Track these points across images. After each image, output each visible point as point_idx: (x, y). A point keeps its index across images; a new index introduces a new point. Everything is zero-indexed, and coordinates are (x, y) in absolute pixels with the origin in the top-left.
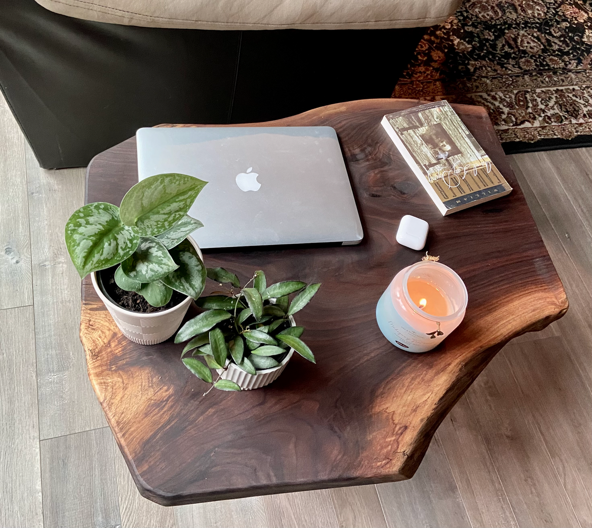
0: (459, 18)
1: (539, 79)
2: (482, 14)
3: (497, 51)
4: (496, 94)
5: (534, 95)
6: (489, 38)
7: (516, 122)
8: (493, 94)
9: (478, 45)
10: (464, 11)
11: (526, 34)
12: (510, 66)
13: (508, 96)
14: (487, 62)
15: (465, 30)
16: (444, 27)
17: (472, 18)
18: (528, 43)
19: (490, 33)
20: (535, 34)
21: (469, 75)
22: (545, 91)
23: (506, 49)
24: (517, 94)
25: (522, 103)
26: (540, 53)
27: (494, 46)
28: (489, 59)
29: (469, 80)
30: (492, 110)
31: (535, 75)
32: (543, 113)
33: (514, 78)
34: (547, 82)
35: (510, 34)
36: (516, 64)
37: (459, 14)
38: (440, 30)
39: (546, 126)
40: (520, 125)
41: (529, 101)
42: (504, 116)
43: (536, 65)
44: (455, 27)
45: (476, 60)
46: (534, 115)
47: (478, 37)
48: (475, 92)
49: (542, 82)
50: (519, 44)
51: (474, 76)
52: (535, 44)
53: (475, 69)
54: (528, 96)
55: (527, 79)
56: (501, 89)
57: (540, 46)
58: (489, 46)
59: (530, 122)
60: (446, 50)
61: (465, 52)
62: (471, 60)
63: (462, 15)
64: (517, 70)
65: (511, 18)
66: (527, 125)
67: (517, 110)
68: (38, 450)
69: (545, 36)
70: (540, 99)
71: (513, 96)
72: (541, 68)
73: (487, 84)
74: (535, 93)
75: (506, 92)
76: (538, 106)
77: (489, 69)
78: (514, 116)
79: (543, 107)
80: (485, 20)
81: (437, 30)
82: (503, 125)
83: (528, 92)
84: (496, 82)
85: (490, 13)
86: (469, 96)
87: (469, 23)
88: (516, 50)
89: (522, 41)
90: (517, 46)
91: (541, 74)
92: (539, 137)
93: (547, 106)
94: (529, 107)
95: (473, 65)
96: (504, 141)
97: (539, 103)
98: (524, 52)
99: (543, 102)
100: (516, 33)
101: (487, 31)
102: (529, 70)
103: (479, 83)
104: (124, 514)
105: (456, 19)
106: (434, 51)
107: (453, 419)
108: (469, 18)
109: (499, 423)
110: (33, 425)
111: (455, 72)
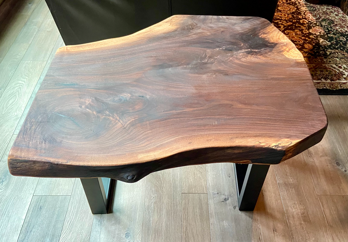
0: (326, 30)
2: (341, 29)
3: (346, 46)
4: (342, 65)
6: (343, 40)
8: (339, 65)
9: (335, 43)
10: (330, 28)
14: (339, 50)
15: (328, 36)
16: (315, 34)
17: (334, 31)
19: (344, 38)
21: (326, 56)
27: (345, 44)
28: (340, 49)
29: (325, 58)
30: (338, 73)
37: (326, 29)
38: (313, 35)
42: (344, 76)
44: (322, 34)
45: (331, 49)
47: (336, 39)
48: (329, 64)
51: (329, 56)
53: (330, 54)
56: (346, 63)
58: (341, 44)
60: (314, 44)
61: (326, 46)
62: (328, 49)
63: (328, 29)
73: (336, 61)
77: (340, 54)
80: (342, 32)
81: (311, 35)
82: (343, 80)
84: (343, 60)
86: (324, 65)
87: (331, 33)
95: (329, 51)
96: (342, 88)
101: (342, 37)
103: (331, 60)
104: (61, 240)
105: (323, 31)
106: (307, 44)
107: (275, 230)
108: (332, 31)
109: (307, 238)
110: (33, 188)
111: (317, 54)
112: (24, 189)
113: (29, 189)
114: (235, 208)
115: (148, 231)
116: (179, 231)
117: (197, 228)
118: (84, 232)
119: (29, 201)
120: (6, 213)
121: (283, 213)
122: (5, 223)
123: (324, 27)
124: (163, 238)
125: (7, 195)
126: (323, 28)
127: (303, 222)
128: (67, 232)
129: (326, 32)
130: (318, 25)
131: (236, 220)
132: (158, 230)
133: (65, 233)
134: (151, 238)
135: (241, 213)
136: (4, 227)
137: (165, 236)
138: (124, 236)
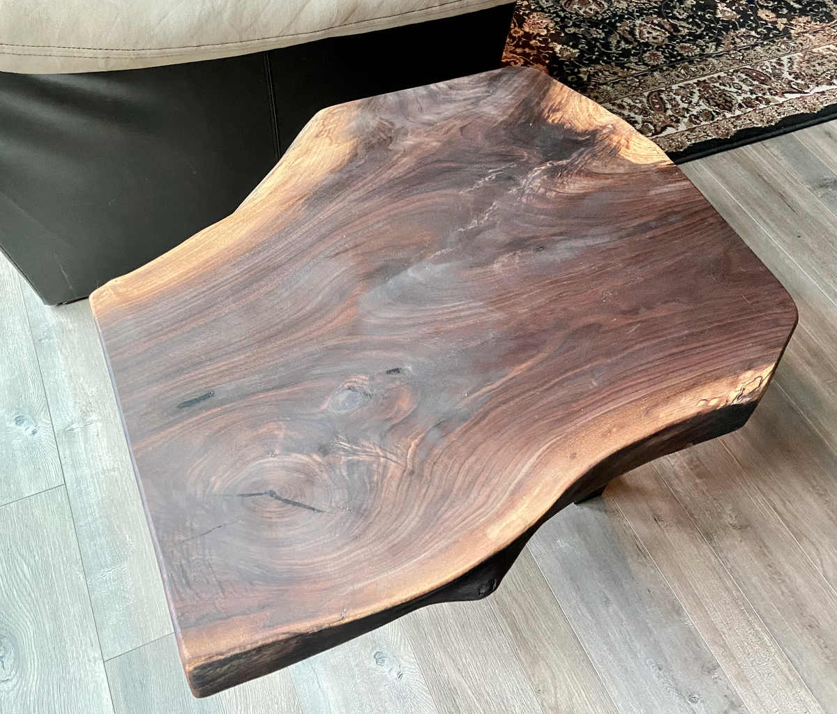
0: (555, 20)
1: (673, 73)
2: (583, 9)
3: (611, 50)
4: (622, 102)
5: (671, 93)
6: (599, 36)
7: (655, 130)
8: (618, 102)
9: (587, 47)
10: (560, 11)
11: (644, 23)
12: (633, 64)
13: (637, 101)
14: (602, 65)
15: (566, 34)
16: (538, 35)
17: (572, 17)
18: (649, 33)
19: (598, 30)
20: (655, 21)
21: (582, 85)
22: (683, 86)
23: (623, 45)
24: (648, 96)
25: (657, 106)
26: (666, 42)
27: (607, 45)
28: (604, 61)
29: (585, 90)
31: (667, 70)
32: (688, 113)
33: (640, 77)
34: (684, 75)
35: (623, 27)
36: (639, 61)
37: (555, 15)
38: (535, 38)
39: (695, 128)
40: (661, 132)
41: (666, 101)
42: (638, 126)
43: (665, 57)
44: (553, 32)
45: (587, 66)
46: (676, 117)
47: (585, 38)
49: (678, 76)
50: (638, 37)
51: (589, 85)
52: (658, 33)
53: (589, 77)
54: (663, 96)
55: (657, 76)
56: (628, 94)
57: (665, 34)
58: (600, 46)
59: (673, 127)
60: (547, 62)
61: (572, 59)
62: (580, 67)
63: (558, 16)
64: (643, 68)
65: (621, 7)
66: (670, 131)
67: (653, 115)
68: (103, 675)
69: (668, 21)
70: (680, 97)
71: (645, 100)
72: (673, 59)
73: (608, 92)
74: (671, 90)
75: (635, 97)
76: (679, 105)
77: (607, 73)
78: (651, 123)
79: (686, 106)
80: (588, 17)
81: (531, 40)
83: (662, 91)
84: (619, 87)
85: (593, 7)
87: (569, 23)
88: (636, 44)
89: (641, 32)
90: (636, 40)
91: (674, 67)
92: (689, 143)
93: (690, 103)
94: (668, 109)
95: (584, 72)
97: (680, 102)
98: (647, 45)
99: (684, 99)
100: (632, 24)
101: (594, 29)
102: (658, 65)
103: (597, 92)
105: (552, 22)
106: (532, 64)
107: (657, 518)
108: (568, 18)
109: (719, 511)
110: (92, 642)
112: (70, 655)
113: (83, 649)
115: (419, 630)
118: (280, 695)
119: (103, 680)
123: (549, 12)
124: (458, 630)
125: (33, 690)
126: (547, 15)
127: (698, 481)
130: (535, 10)
131: (580, 529)
132: (437, 618)
134: (432, 643)
135: (582, 509)
137: (458, 624)
138: (373, 664)
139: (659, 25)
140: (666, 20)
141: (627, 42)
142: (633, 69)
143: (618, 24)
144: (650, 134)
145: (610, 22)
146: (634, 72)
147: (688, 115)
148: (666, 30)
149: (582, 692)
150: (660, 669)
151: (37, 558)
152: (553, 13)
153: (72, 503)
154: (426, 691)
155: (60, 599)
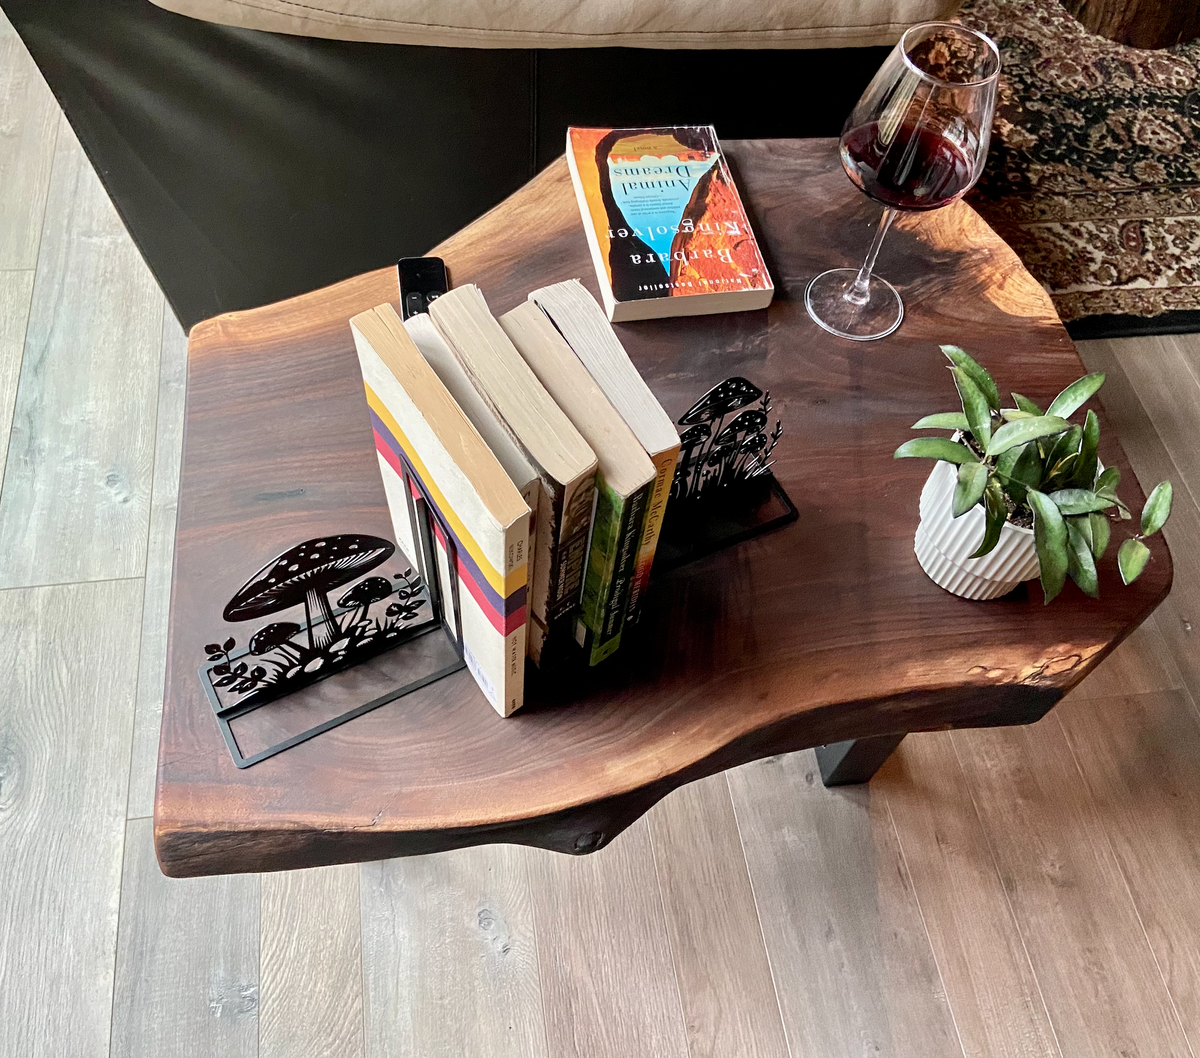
0: (1016, 86)
1: (1172, 200)
2: (1064, 79)
3: (1088, 146)
4: (1081, 225)
5: (1160, 229)
6: (1075, 123)
7: (1118, 278)
8: (1075, 225)
9: (1051, 136)
10: (1027, 74)
11: (1151, 117)
12: (1115, 174)
13: (1104, 230)
14: (1067, 166)
15: (1025, 109)
17: (1042, 87)
18: (1154, 133)
19: (1077, 114)
20: (1170, 118)
21: (1027, 190)
22: (1182, 221)
23: (1109, 143)
24: (1124, 226)
25: (1133, 244)
26: (1177, 151)
27: (1083, 138)
28: (1071, 161)
29: (1028, 198)
30: (1071, 254)
31: (1165, 193)
32: (1177, 263)
33: (1120, 196)
34: (1189, 206)
35: (1115, 117)
36: (1126, 172)
37: (1017, 79)
39: (1180, 288)
40: (1126, 283)
41: (1149, 239)
42: (1094, 267)
43: (1169, 174)
44: (1007, 103)
45: (1044, 162)
46: (1156, 266)
47: (1052, 120)
48: (1039, 221)
49: (1179, 206)
50: (1135, 135)
51: (1038, 191)
52: (1168, 136)
53: (1042, 179)
54: (1146, 230)
55: (1147, 199)
56: (1093, 217)
57: (1179, 139)
58: (1072, 138)
59: (1148, 279)
61: (1024, 149)
62: (1033, 163)
63: (1022, 81)
64: (1128, 183)
65: (1122, 87)
66: (1141, 283)
67: (1124, 255)
68: (121, 837)
69: (1190, 121)
70: (1173, 237)
71: (1116, 231)
72: (1179, 179)
73: (1063, 208)
74: (1163, 224)
75: (1102, 223)
76: (1167, 249)
77: (1071, 180)
78: (1116, 267)
79: (1177, 252)
80: (1068, 92)
82: (1091, 283)
83: (1147, 223)
84: (1082, 203)
85: (1080, 78)
86: (1024, 227)
87: (1036, 95)
88: (1130, 145)
89: (1142, 130)
90: (1131, 139)
91: (1177, 191)
92: (1164, 308)
93: (1186, 249)
94: (1147, 250)
95: (1036, 172)
96: (1090, 313)
97: (1170, 245)
98: (1146, 150)
99: (1178, 242)
100: (1131, 114)
101: (1072, 111)
102: (1153, 182)
103: (1047, 204)
104: (266, 967)
105: (1009, 89)
107: (941, 838)
108: (1036, 87)
109: (1038, 851)
110: (118, 790)
111: (999, 184)
112: (86, 798)
113: (106, 795)
114: (809, 778)
115: (550, 896)
116: (648, 880)
117: (705, 864)
118: (339, 928)
119: (118, 844)
120: (46, 896)
121: (958, 780)
122: (52, 936)
123: (1010, 74)
124: (604, 911)
125: (28, 831)
126: (1006, 76)
127: (1020, 801)
128: (278, 935)
129: (1016, 91)
131: (821, 822)
133: (273, 940)
135: (833, 794)
136: (50, 947)
137: (607, 905)
138: (474, 924)
139: (1175, 125)
140: (1186, 120)
141: (1117, 139)
142: (1112, 182)
143: (1110, 111)
144: (1109, 282)
145: (1100, 105)
146: (1113, 186)
147: (1176, 267)
148: (1183, 134)
149: (754, 1046)
150: (877, 1048)
151: (82, 663)
152: (1015, 76)
153: (146, 604)
154: (535, 981)
155: (96, 723)
